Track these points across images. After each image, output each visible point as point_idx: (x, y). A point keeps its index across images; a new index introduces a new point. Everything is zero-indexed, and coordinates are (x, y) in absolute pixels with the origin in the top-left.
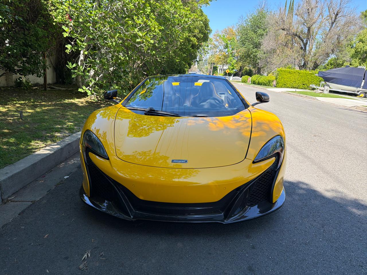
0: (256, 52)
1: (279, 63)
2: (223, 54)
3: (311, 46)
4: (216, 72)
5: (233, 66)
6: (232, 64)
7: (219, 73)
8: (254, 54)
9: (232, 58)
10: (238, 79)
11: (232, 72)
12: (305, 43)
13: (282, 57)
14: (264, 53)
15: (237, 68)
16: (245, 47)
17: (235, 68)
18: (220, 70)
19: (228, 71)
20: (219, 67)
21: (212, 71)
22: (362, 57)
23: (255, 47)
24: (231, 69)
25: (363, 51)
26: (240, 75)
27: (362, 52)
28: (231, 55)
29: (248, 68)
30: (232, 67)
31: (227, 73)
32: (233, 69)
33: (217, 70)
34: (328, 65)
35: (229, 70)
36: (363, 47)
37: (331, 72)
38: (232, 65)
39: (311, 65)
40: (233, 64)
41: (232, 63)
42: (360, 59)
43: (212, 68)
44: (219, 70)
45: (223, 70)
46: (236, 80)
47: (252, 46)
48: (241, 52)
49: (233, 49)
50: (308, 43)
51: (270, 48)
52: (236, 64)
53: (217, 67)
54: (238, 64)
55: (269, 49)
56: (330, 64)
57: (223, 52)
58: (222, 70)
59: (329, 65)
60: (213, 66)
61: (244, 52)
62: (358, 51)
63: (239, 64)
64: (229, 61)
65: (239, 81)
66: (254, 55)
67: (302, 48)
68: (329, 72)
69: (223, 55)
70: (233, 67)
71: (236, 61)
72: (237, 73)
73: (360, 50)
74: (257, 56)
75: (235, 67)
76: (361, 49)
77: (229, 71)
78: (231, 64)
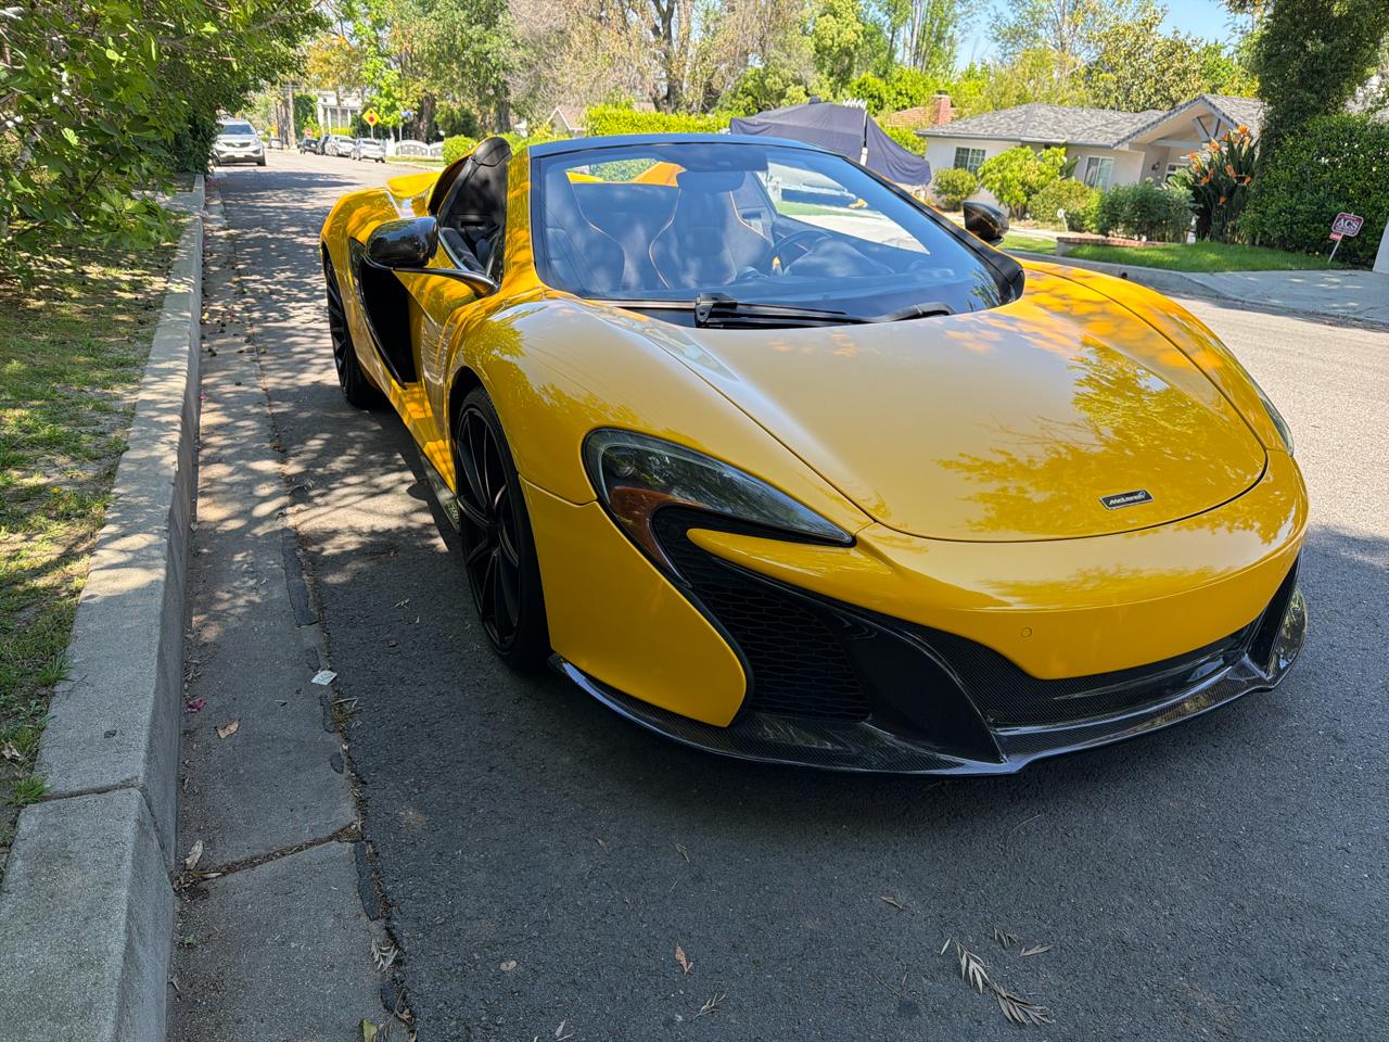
0: (481, 41)
1: (587, 87)
2: (336, 43)
3: (684, 25)
4: (309, 119)
5: (389, 95)
6: (386, 89)
7: (326, 126)
8: (476, 47)
9: (378, 61)
10: (422, 149)
11: (390, 120)
12: (665, 9)
13: (596, 65)
14: (517, 46)
15: (408, 103)
16: (435, 19)
17: (398, 104)
18: (329, 112)
19: (372, 118)
20: (320, 100)
21: (291, 116)
22: (837, 69)
23: (476, 21)
24: (382, 109)
25: (839, 45)
26: (423, 135)
27: (836, 50)
28: (372, 49)
29: (456, 108)
30: (385, 102)
31: (372, 124)
32: (391, 109)
33: (312, 110)
34: (734, 96)
35: (378, 112)
36: (839, 33)
37: (767, 121)
38: (383, 92)
39: (691, 93)
40: (388, 85)
41: (383, 84)
42: (831, 74)
43: (291, 105)
44: (320, 112)
45: (339, 112)
46: (412, 156)
47: (463, 14)
48: (421, 39)
49: (378, 24)
50: (676, 12)
51: (547, 25)
52: (400, 86)
53: (310, 99)
54: (407, 88)
55: (542, 29)
56: (742, 92)
57: (334, 36)
58: (334, 111)
59: (740, 95)
60: (293, 95)
61: (433, 39)
62: (825, 48)
63: (411, 89)
64: (372, 77)
65: (425, 157)
66: (475, 54)
67: (656, 30)
68: (763, 121)
69: (340, 46)
70: (391, 100)
71: (399, 75)
72: (411, 124)
73: (830, 42)
74: (489, 56)
75: (400, 100)
76: (833, 39)
77: (377, 119)
78: (381, 88)
